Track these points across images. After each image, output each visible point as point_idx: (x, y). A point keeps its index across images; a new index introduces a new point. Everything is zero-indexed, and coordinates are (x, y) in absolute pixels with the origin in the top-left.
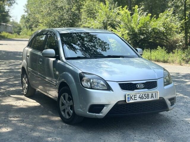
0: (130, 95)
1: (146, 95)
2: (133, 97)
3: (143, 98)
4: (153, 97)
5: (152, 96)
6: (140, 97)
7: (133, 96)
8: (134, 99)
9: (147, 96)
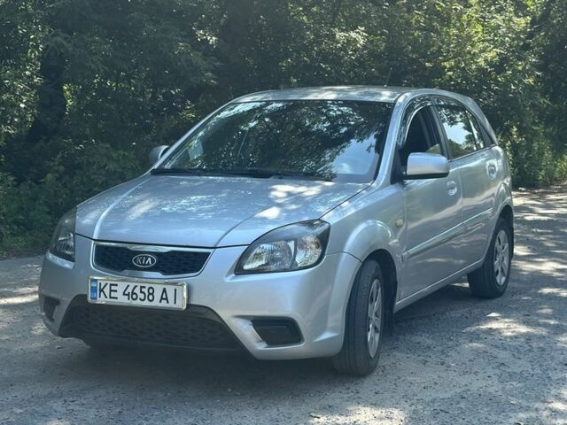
0: (99, 282)
1: (145, 290)
2: (107, 290)
3: (134, 297)
4: (166, 299)
5: (164, 297)
6: (126, 293)
7: (108, 286)
8: (108, 296)
9: (147, 294)
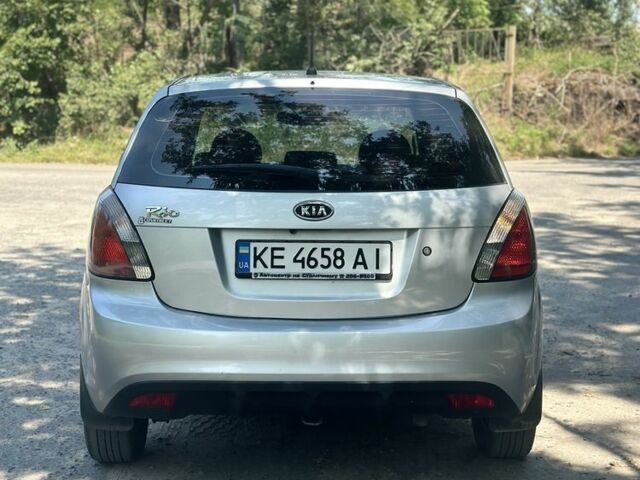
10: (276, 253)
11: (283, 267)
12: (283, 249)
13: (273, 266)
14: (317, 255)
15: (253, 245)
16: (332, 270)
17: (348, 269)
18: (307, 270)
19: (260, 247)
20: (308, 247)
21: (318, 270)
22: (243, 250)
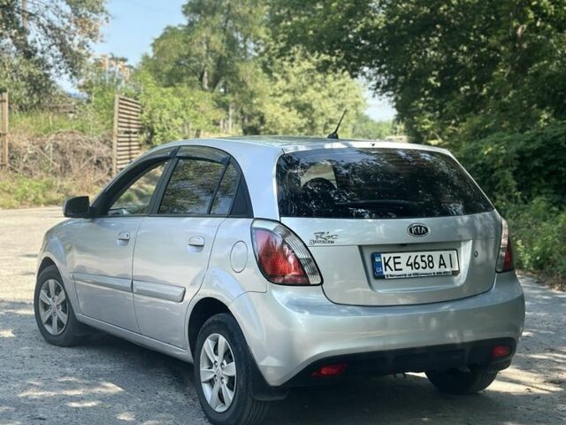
10: (397, 260)
11: (401, 270)
12: (399, 257)
13: (396, 270)
14: (418, 260)
15: (383, 256)
16: (428, 270)
17: (436, 269)
18: (415, 271)
19: (387, 256)
20: (413, 255)
21: (421, 271)
22: (377, 260)
